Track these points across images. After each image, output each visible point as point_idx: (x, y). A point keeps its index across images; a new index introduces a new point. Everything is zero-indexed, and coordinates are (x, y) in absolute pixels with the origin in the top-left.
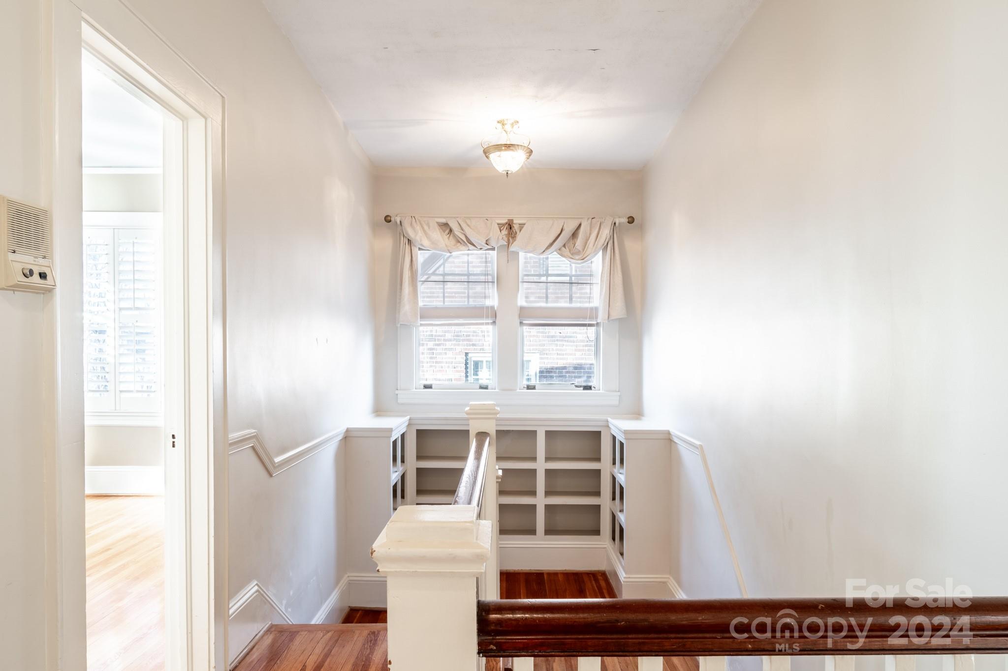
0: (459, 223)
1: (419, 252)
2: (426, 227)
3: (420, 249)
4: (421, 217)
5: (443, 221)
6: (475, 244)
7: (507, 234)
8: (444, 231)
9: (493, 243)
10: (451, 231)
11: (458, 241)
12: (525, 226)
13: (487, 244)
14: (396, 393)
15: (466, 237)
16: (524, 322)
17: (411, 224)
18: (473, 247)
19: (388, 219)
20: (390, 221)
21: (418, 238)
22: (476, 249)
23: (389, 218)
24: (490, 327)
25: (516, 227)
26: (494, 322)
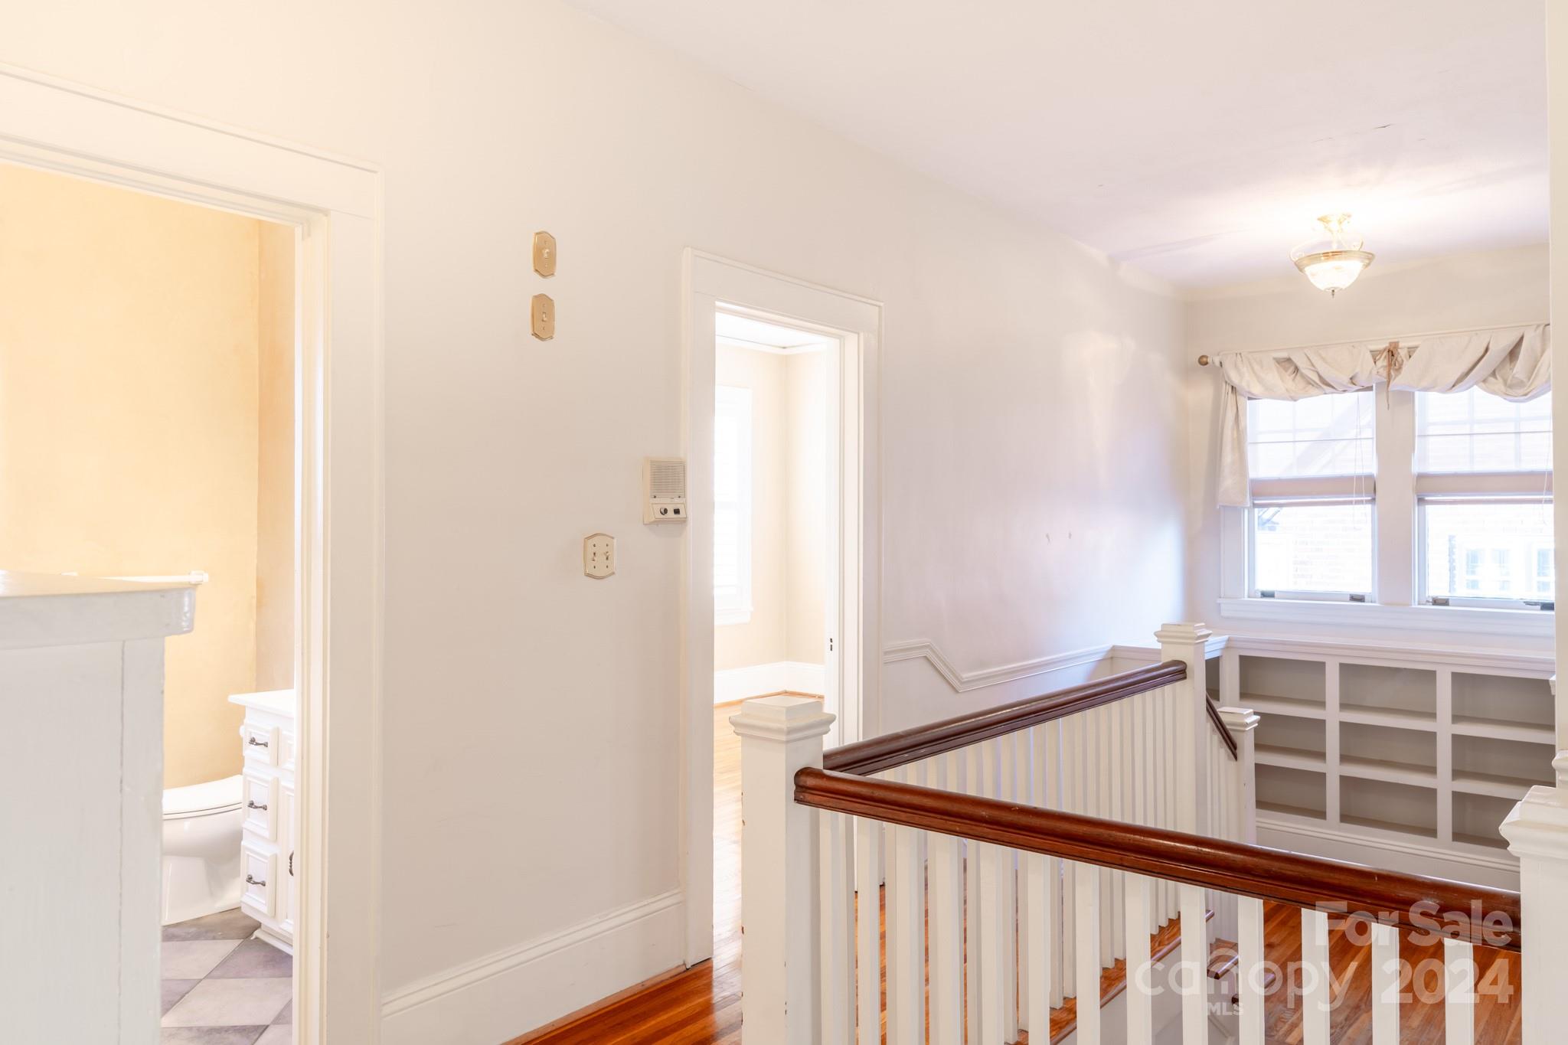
0: (1308, 358)
1: (1248, 402)
2: (1257, 367)
3: (1249, 399)
4: (1250, 352)
5: (1284, 355)
6: (1332, 384)
7: (1386, 367)
8: (1286, 370)
9: (1362, 380)
10: (1297, 370)
11: (1309, 382)
12: (1417, 351)
13: (1354, 384)
14: (1218, 602)
15: (1320, 377)
16: (1427, 498)
17: (1236, 366)
18: (1331, 390)
19: (1203, 361)
20: (1207, 363)
21: (1244, 384)
22: (1334, 391)
23: (1205, 359)
24: (1369, 507)
25: (1402, 353)
26: (1374, 499)
